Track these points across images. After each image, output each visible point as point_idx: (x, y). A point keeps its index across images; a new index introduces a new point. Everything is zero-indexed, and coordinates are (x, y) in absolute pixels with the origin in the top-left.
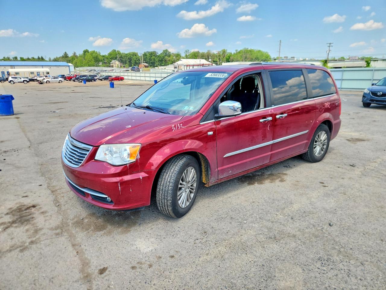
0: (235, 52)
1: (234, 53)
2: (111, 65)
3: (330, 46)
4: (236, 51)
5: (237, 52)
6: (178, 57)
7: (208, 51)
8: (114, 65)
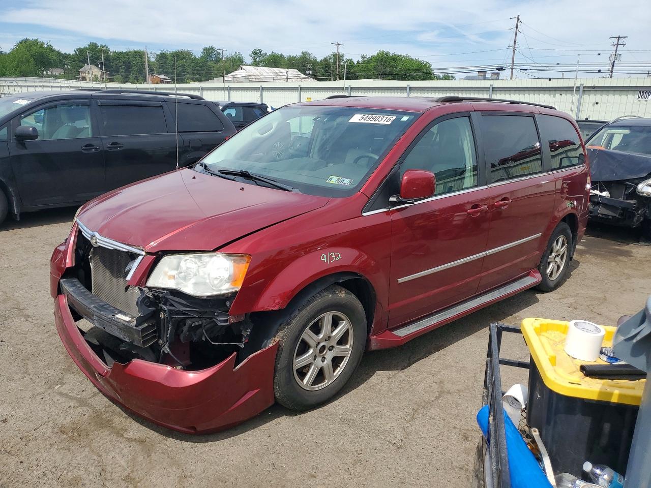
0: (361, 60)
1: (358, 62)
2: (81, 75)
3: (618, 45)
4: (363, 57)
5: (365, 59)
6: (236, 63)
7: (303, 53)
8: (88, 76)
